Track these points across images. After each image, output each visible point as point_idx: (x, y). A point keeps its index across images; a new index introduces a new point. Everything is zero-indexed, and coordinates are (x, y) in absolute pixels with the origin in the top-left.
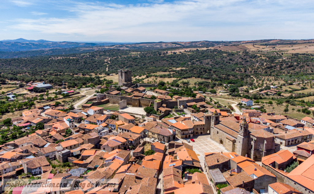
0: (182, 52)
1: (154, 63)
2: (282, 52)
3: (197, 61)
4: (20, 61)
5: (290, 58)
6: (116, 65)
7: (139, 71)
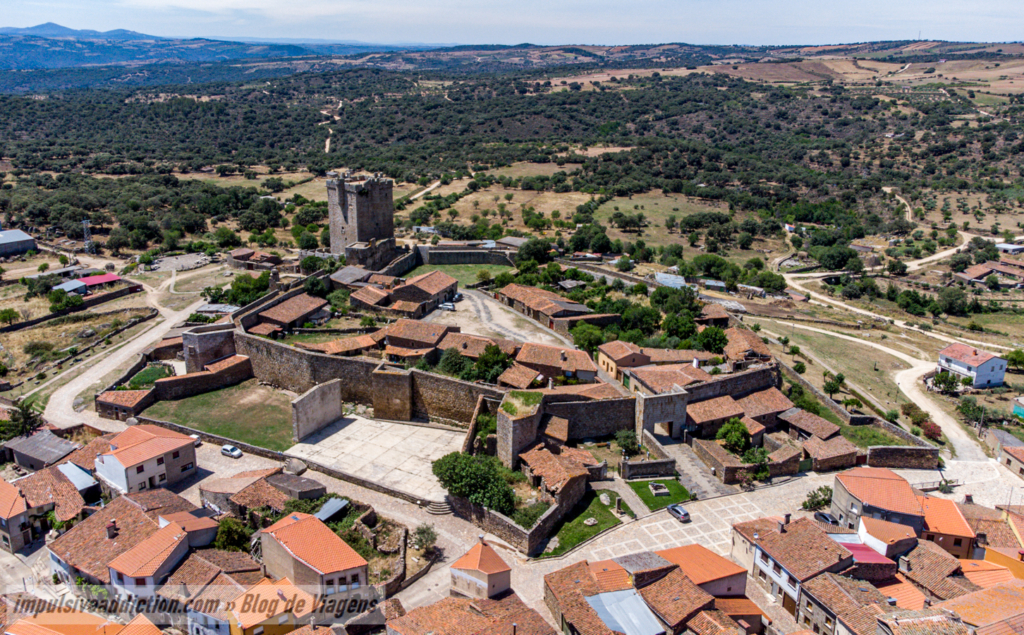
0: (602, 84)
1: (500, 123)
2: (968, 89)
3: (659, 119)
4: (9, 107)
5: (1005, 113)
6: (359, 131)
7: (445, 158)
